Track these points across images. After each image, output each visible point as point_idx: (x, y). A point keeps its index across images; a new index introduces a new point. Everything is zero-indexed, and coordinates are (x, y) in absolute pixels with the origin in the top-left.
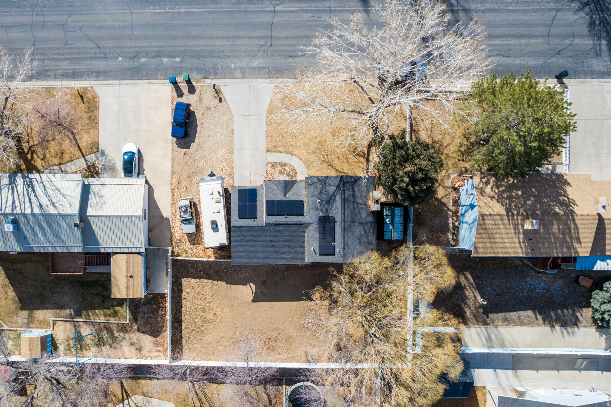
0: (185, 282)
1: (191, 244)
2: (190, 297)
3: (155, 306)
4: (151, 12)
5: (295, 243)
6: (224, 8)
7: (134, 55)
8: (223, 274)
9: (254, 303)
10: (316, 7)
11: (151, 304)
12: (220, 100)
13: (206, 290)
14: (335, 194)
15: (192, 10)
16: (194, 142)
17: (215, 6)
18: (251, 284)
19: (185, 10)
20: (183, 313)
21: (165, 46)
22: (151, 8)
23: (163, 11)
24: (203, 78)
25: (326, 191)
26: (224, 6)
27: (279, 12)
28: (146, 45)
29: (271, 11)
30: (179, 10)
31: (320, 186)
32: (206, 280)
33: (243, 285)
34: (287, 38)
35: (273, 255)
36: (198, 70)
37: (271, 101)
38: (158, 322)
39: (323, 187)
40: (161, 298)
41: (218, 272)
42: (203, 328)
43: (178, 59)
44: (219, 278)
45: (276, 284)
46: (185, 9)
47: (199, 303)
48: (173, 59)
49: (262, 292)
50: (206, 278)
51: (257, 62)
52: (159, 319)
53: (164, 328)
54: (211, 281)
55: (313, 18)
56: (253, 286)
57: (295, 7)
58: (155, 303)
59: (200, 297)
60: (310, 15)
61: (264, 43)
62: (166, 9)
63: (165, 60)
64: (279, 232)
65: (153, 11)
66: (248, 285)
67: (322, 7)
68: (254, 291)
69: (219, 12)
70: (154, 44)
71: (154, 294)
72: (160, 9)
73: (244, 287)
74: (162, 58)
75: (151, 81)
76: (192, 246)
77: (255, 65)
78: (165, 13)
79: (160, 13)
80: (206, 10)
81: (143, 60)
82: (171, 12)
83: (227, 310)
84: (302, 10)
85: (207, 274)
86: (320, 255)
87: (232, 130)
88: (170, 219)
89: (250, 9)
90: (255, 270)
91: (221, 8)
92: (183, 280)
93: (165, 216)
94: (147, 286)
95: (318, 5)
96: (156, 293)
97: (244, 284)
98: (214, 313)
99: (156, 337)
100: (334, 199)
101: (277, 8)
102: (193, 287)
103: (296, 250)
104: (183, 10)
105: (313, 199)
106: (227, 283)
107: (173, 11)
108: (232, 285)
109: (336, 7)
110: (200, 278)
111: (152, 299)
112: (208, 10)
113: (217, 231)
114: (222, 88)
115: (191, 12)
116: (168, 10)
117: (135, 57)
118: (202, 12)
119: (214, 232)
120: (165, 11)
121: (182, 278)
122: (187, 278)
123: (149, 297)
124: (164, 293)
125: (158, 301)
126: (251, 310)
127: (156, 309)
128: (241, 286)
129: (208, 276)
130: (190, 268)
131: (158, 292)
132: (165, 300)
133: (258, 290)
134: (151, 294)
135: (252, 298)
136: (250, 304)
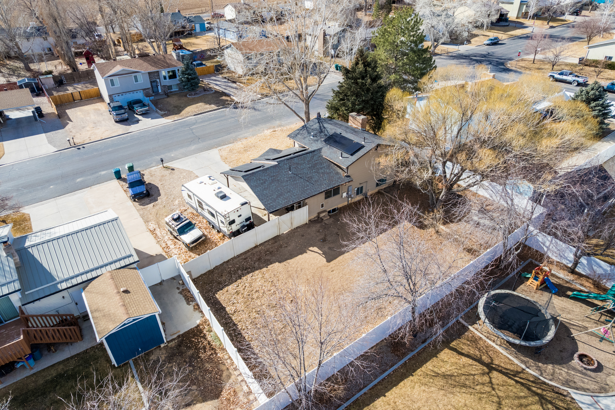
0: (221, 296)
2: (239, 307)
3: (190, 352)
5: (321, 168)
8: (267, 258)
9: (332, 263)
11: (181, 354)
16: (160, 195)
18: (311, 248)
32: (251, 275)
33: (301, 254)
35: (308, 186)
37: (221, 155)
38: (206, 371)
39: (307, 130)
40: (194, 335)
44: (267, 263)
49: (330, 248)
50: (248, 273)
52: (208, 366)
53: (225, 374)
54: (257, 272)
56: (315, 249)
58: (190, 348)
66: (308, 251)
68: (320, 252)
71: (179, 336)
73: (305, 254)
86: (351, 155)
90: (303, 236)
92: (217, 296)
96: (181, 333)
97: (302, 251)
99: (217, 396)
100: (324, 128)
102: (237, 293)
103: (328, 173)
105: (307, 139)
106: (280, 262)
108: (288, 261)
110: (240, 277)
111: (179, 345)
121: (214, 294)
122: (221, 289)
123: (173, 345)
124: (196, 325)
125: (191, 342)
126: (334, 272)
127: (193, 354)
128: (300, 256)
129: (249, 270)
130: (219, 278)
131: (186, 330)
132: (202, 335)
133: (324, 249)
134: (174, 339)
135: (325, 260)
136: (328, 266)
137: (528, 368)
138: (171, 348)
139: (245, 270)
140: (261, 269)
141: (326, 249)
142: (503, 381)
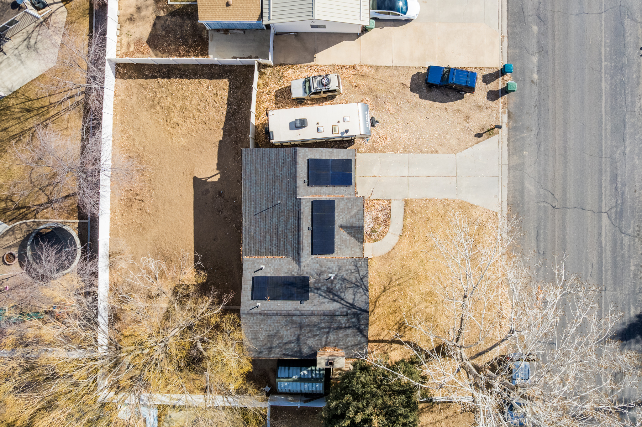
0: (223, 84)
1: (276, 92)
2: (202, 89)
3: (190, 41)
4: (601, 41)
5: (271, 241)
6: (606, 143)
7: (542, 16)
8: (233, 136)
9: (192, 180)
10: (606, 271)
11: (193, 36)
12: (479, 135)
13: (212, 113)
14: (342, 302)
15: (604, 98)
16: (420, 97)
17: (609, 130)
18: (219, 176)
19: (603, 88)
20: (180, 80)
21: (554, 60)
22: (608, 41)
23: (603, 57)
24: (509, 112)
25: (346, 288)
26: (609, 142)
27: (600, 218)
28: (556, 33)
29: (601, 207)
30: (603, 79)
31: (354, 280)
32: (225, 113)
33: (218, 164)
34: (564, 229)
35: (255, 208)
36: (521, 105)
37: (477, 207)
38: (169, 45)
39: (352, 283)
40: (202, 50)
41: (237, 129)
42: (158, 108)
43: (535, 76)
44: (227, 132)
45: (219, 211)
46: (606, 88)
47: (193, 102)
48: (535, 70)
49: (207, 191)
50: (228, 113)
51: (530, 187)
52: (173, 47)
53: (160, 54)
54: (224, 119)
55: (590, 266)
56: (216, 179)
57: (606, 241)
58: (195, 42)
59: (202, 104)
60: (595, 261)
61: (556, 197)
62: (605, 61)
63: (535, 59)
64: (288, 219)
65: (603, 44)
66: (218, 172)
67: (606, 279)
68: (209, 180)
69: (601, 135)
70: (557, 44)
71: (208, 39)
72: (605, 53)
73: (215, 167)
74: (537, 55)
75: (506, 39)
76: (273, 93)
77: (527, 184)
78: (601, 60)
79: (601, 53)
80: (604, 116)
81: (535, 28)
82: (601, 68)
83: (183, 141)
84: (602, 251)
85: (234, 114)
86: (253, 278)
87: (436, 152)
88: (312, 64)
89: (603, 178)
91: (606, 137)
92: (226, 80)
93: (316, 55)
94: (218, 30)
95: (609, 273)
96: (209, 42)
97: (220, 166)
98: (179, 123)
99: (148, 42)
100: (334, 300)
101: (604, 216)
102: (216, 95)
103: (261, 242)
104: (603, 85)
105: (335, 268)
106: (220, 142)
107: (603, 71)
108: (217, 149)
109: (606, 298)
110: (228, 104)
111: (201, 37)
112: (604, 120)
113: (291, 129)
114: (495, 138)
115: (601, 96)
116: (603, 64)
117: (539, 18)
118: (601, 112)
119: (291, 124)
120: (603, 60)
121: (228, 79)
122: (229, 86)
123: (203, 33)
124: (209, 53)
125: (198, 46)
126: (182, 175)
127: (187, 42)
128: (217, 162)
129: (231, 115)
130: (243, 91)
131: (209, 46)
132: (199, 55)
133: (210, 186)
134: (208, 36)
135: (199, 177)
136: (191, 174)
137: (34, 222)
138: (202, 31)
139: (233, 112)
140: (225, 123)
141: (209, 187)
142: (39, 200)
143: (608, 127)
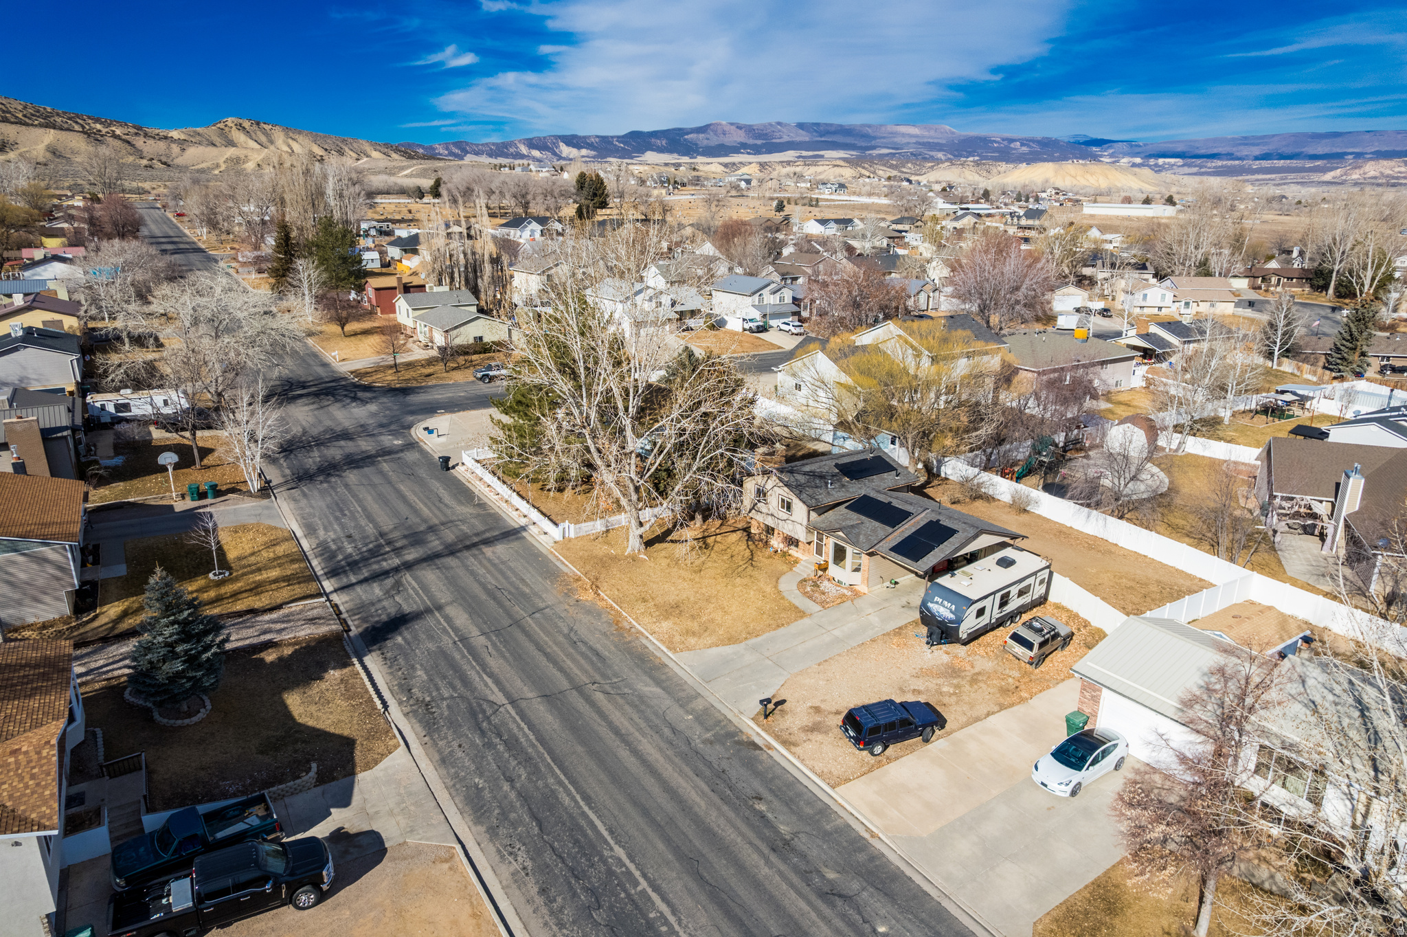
4: (680, 922)
6: (557, 777)
7: (839, 902)
10: (464, 656)
15: (606, 834)
19: (616, 848)
21: (751, 843)
22: (664, 929)
23: (654, 896)
26: (551, 781)
28: (785, 887)
29: (515, 706)
30: (627, 862)
43: (762, 807)
46: (611, 849)
48: (770, 815)
57: (483, 681)
60: (488, 659)
61: (599, 693)
62: (644, 891)
65: (672, 919)
69: (574, 782)
70: (765, 870)
72: (653, 903)
74: (788, 837)
75: (866, 835)
78: (656, 889)
79: (664, 899)
80: (586, 809)
81: (831, 875)
82: (644, 876)
84: (484, 670)
89: (532, 737)
91: (560, 783)
104: (620, 852)
107: (637, 874)
112: (582, 803)
115: (611, 832)
116: (643, 884)
117: (840, 896)
118: (596, 812)
120: (649, 891)
143: (567, 801)
